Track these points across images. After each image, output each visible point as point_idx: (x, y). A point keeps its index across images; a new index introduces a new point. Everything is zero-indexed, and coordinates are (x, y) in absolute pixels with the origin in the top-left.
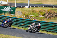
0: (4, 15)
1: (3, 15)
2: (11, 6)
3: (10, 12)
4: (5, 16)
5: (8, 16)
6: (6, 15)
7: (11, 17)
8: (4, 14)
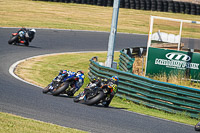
0: (165, 82)
1: (163, 79)
2: (192, 51)
3: (188, 73)
4: (169, 83)
5: (179, 85)
6: (174, 81)
7: (191, 87)
8: (165, 78)
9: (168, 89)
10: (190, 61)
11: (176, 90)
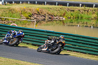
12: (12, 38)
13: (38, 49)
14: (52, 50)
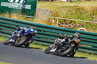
3: (24, 11)
9: (10, 22)
10: (25, 4)
11: (15, 23)
12: (20, 37)
13: (46, 50)
14: (62, 51)
